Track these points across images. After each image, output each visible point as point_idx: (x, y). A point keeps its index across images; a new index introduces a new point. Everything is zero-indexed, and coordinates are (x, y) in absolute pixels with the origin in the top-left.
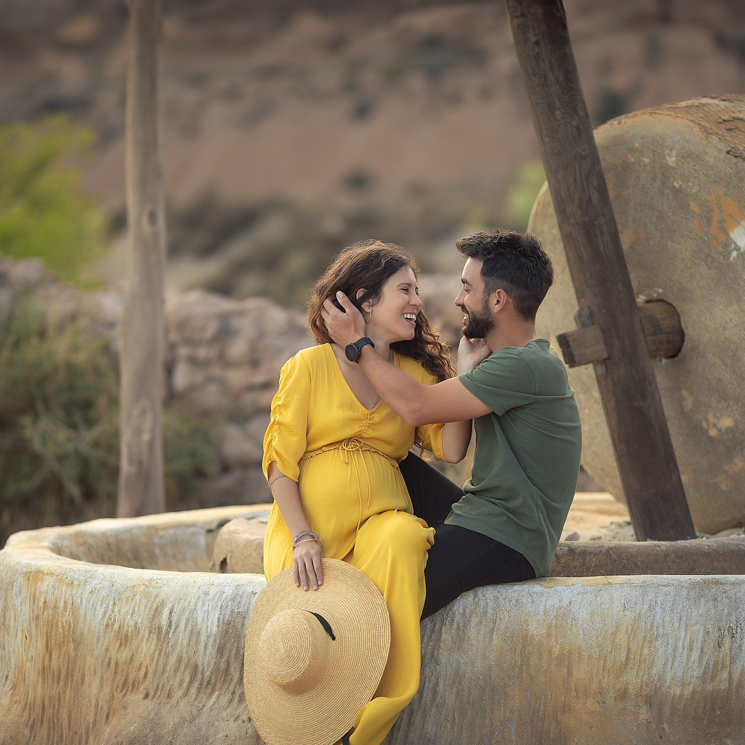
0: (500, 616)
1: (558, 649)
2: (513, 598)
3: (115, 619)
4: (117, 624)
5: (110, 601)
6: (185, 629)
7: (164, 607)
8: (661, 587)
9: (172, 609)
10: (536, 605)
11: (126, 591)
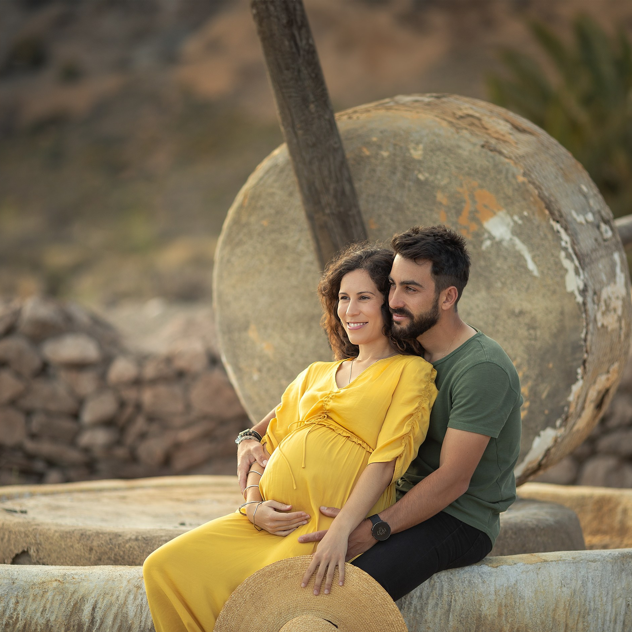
0: (455, 597)
1: (508, 628)
2: (466, 579)
3: (17, 618)
4: (20, 622)
5: (10, 599)
6: (113, 625)
7: (85, 603)
8: (590, 563)
9: (96, 605)
10: (487, 585)
11: (32, 588)
